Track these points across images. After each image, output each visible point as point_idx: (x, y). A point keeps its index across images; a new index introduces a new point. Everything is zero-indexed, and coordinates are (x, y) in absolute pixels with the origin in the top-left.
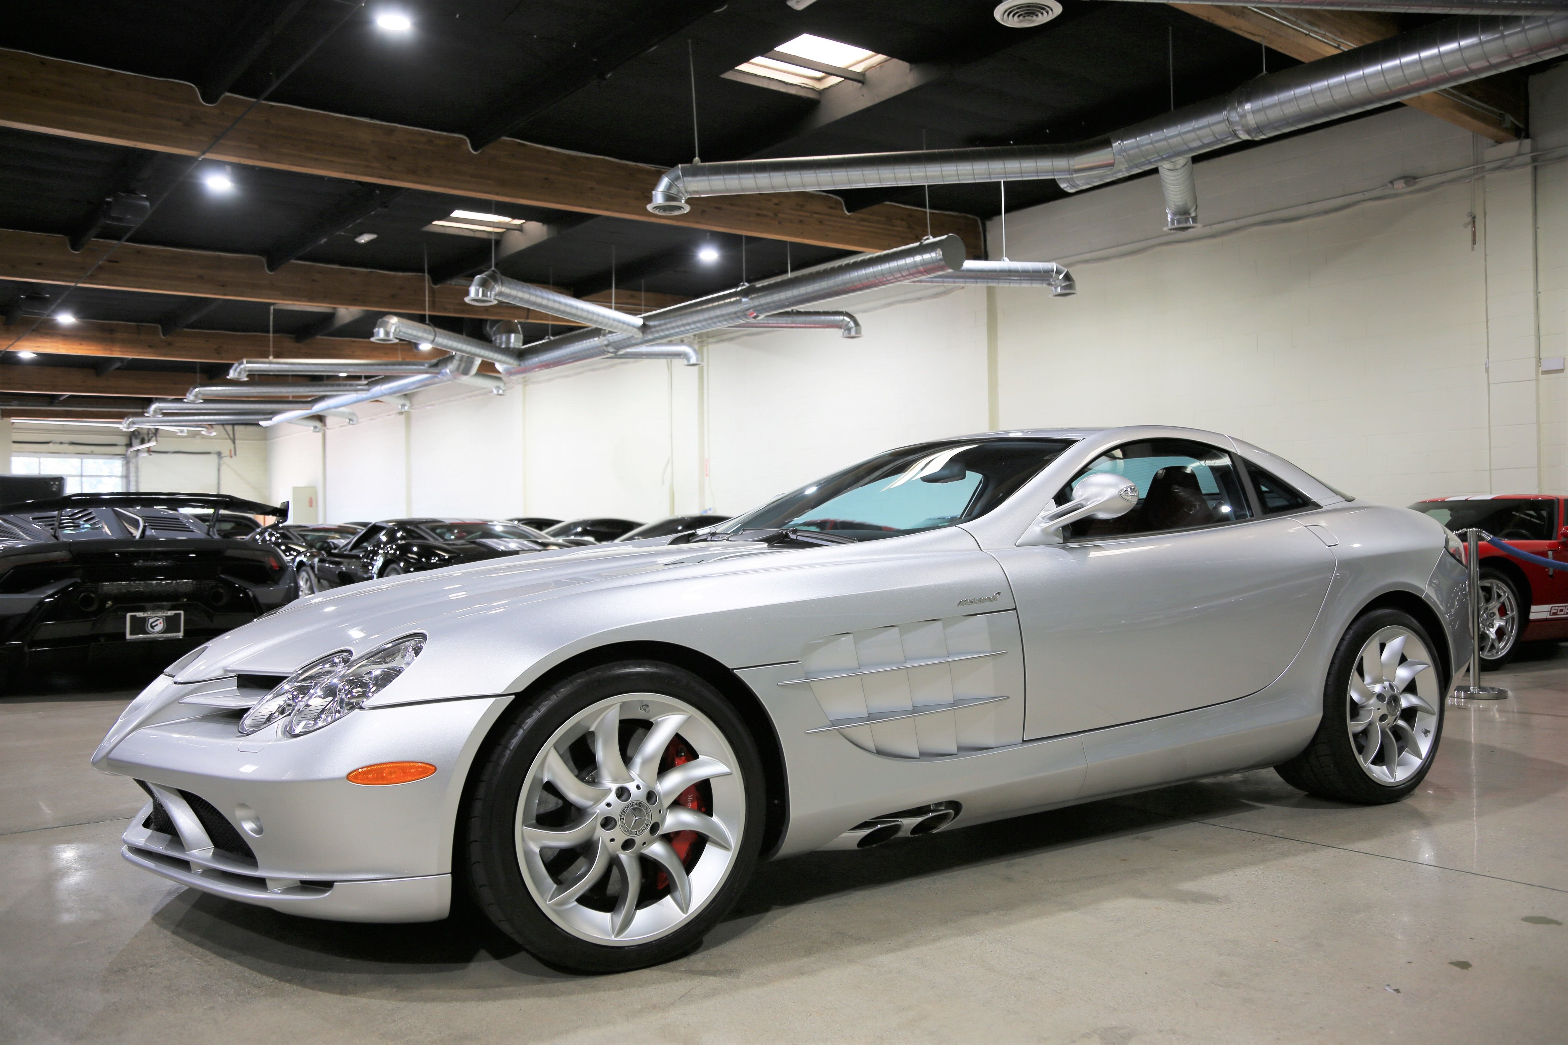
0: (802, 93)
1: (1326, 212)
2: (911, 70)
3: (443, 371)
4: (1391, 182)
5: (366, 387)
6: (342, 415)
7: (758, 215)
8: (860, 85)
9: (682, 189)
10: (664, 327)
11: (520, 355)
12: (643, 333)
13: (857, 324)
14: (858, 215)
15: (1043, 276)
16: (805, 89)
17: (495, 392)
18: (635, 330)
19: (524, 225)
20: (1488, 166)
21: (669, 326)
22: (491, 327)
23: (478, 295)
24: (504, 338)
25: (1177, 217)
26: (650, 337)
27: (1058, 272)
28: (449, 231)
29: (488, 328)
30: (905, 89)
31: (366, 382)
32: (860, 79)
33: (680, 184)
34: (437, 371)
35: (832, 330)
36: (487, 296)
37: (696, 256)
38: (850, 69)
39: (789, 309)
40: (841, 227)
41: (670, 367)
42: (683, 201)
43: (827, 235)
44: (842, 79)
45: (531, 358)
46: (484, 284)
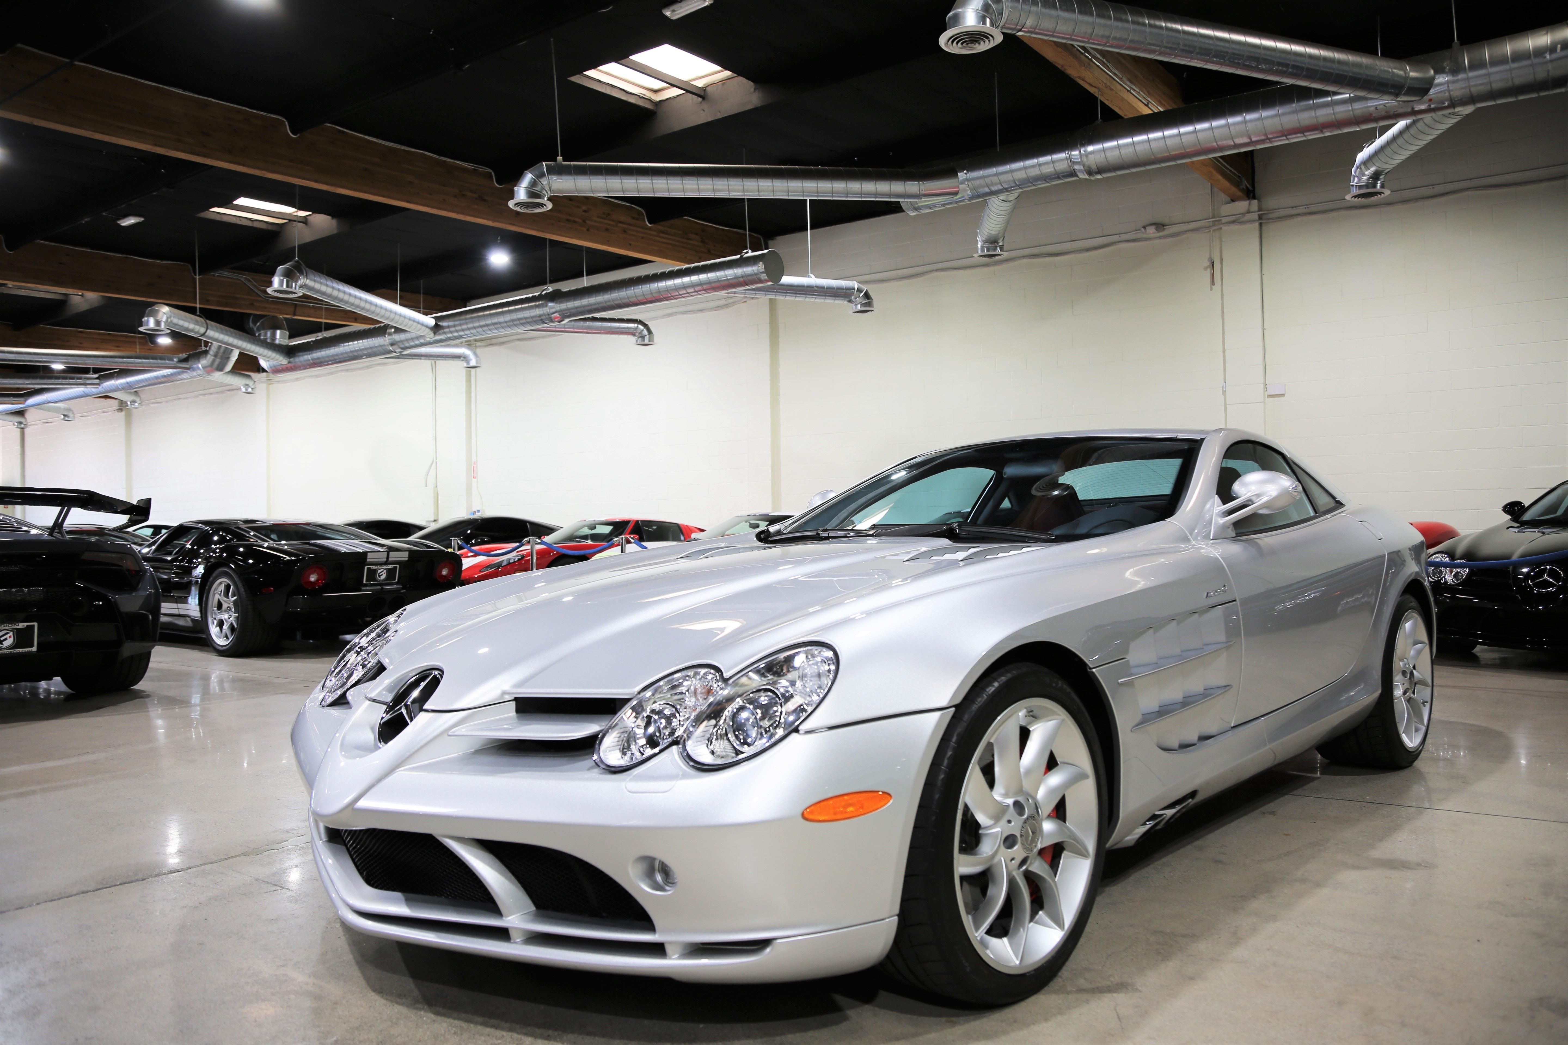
0: (641, 103)
1: (1088, 250)
2: (755, 89)
3: (195, 366)
4: (1144, 227)
5: (97, 381)
6: (57, 410)
7: (568, 220)
8: (700, 99)
9: (547, 188)
10: (458, 328)
11: (290, 352)
12: (435, 333)
13: (650, 332)
14: (659, 227)
15: (844, 294)
16: (643, 99)
17: (244, 390)
18: (428, 330)
19: (308, 217)
20: (1224, 220)
21: (464, 327)
22: (255, 323)
23: (282, 286)
24: (269, 334)
25: (987, 245)
26: (442, 337)
27: (860, 291)
28: (225, 219)
29: (251, 325)
30: (749, 107)
31: (96, 376)
32: (702, 94)
33: (544, 181)
34: (188, 366)
35: (625, 336)
36: (292, 287)
37: (487, 259)
38: (692, 83)
39: (590, 316)
40: (643, 238)
41: (434, 369)
42: (546, 199)
43: (630, 244)
44: (684, 92)
45: (303, 355)
46: (289, 275)
